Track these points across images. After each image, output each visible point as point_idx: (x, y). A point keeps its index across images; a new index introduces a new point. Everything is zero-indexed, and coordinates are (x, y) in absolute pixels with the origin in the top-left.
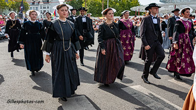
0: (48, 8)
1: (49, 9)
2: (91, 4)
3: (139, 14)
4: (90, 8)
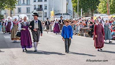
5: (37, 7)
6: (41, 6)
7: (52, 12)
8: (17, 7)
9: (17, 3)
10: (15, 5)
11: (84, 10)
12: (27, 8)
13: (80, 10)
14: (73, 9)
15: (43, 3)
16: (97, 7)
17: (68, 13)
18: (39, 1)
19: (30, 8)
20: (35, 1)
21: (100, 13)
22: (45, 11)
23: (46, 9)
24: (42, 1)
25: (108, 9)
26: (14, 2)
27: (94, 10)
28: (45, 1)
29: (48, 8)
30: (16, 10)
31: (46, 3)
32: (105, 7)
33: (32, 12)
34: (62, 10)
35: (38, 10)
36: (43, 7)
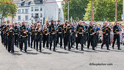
5: (34, 15)
6: (37, 14)
8: (17, 15)
9: (17, 11)
10: (16, 14)
11: (73, 18)
12: (26, 16)
13: (70, 18)
14: (64, 17)
15: (39, 12)
16: (84, 15)
17: (60, 20)
18: (35, 10)
19: (29, 16)
20: (32, 10)
21: (86, 21)
22: (41, 19)
23: (41, 17)
25: (93, 18)
26: (15, 11)
27: (81, 18)
28: (41, 10)
30: (16, 18)
31: (41, 12)
32: (90, 16)
33: (30, 19)
34: (55, 18)
35: (35, 18)
36: (39, 15)
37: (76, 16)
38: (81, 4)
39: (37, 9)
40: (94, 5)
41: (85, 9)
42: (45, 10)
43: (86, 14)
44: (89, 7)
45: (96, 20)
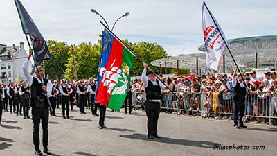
0: (9, 67)
1: (11, 70)
2: (83, 57)
3: (166, 71)
4: (81, 65)
6: (5, 73)
7: (17, 79)
11: (50, 76)
15: (7, 71)
16: (64, 72)
18: (2, 68)
22: (9, 79)
23: (10, 76)
24: (5, 68)
25: (76, 75)
27: (61, 76)
29: (12, 75)
31: (9, 70)
32: (71, 73)
35: (2, 78)
36: (8, 75)
37: (54, 74)
38: (60, 58)
39: (4, 66)
40: (77, 60)
41: (65, 65)
42: (14, 67)
43: (67, 71)
44: (70, 62)
45: (79, 78)
